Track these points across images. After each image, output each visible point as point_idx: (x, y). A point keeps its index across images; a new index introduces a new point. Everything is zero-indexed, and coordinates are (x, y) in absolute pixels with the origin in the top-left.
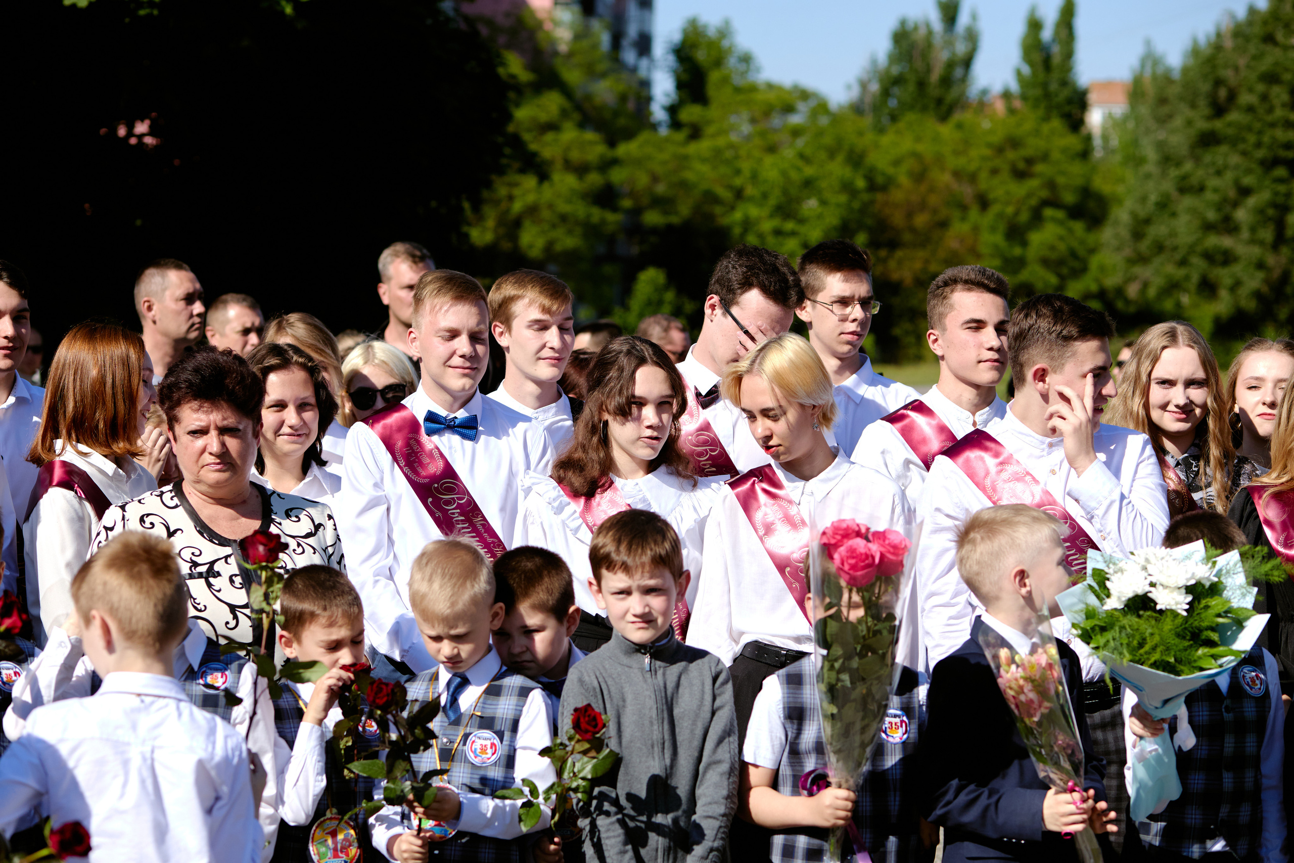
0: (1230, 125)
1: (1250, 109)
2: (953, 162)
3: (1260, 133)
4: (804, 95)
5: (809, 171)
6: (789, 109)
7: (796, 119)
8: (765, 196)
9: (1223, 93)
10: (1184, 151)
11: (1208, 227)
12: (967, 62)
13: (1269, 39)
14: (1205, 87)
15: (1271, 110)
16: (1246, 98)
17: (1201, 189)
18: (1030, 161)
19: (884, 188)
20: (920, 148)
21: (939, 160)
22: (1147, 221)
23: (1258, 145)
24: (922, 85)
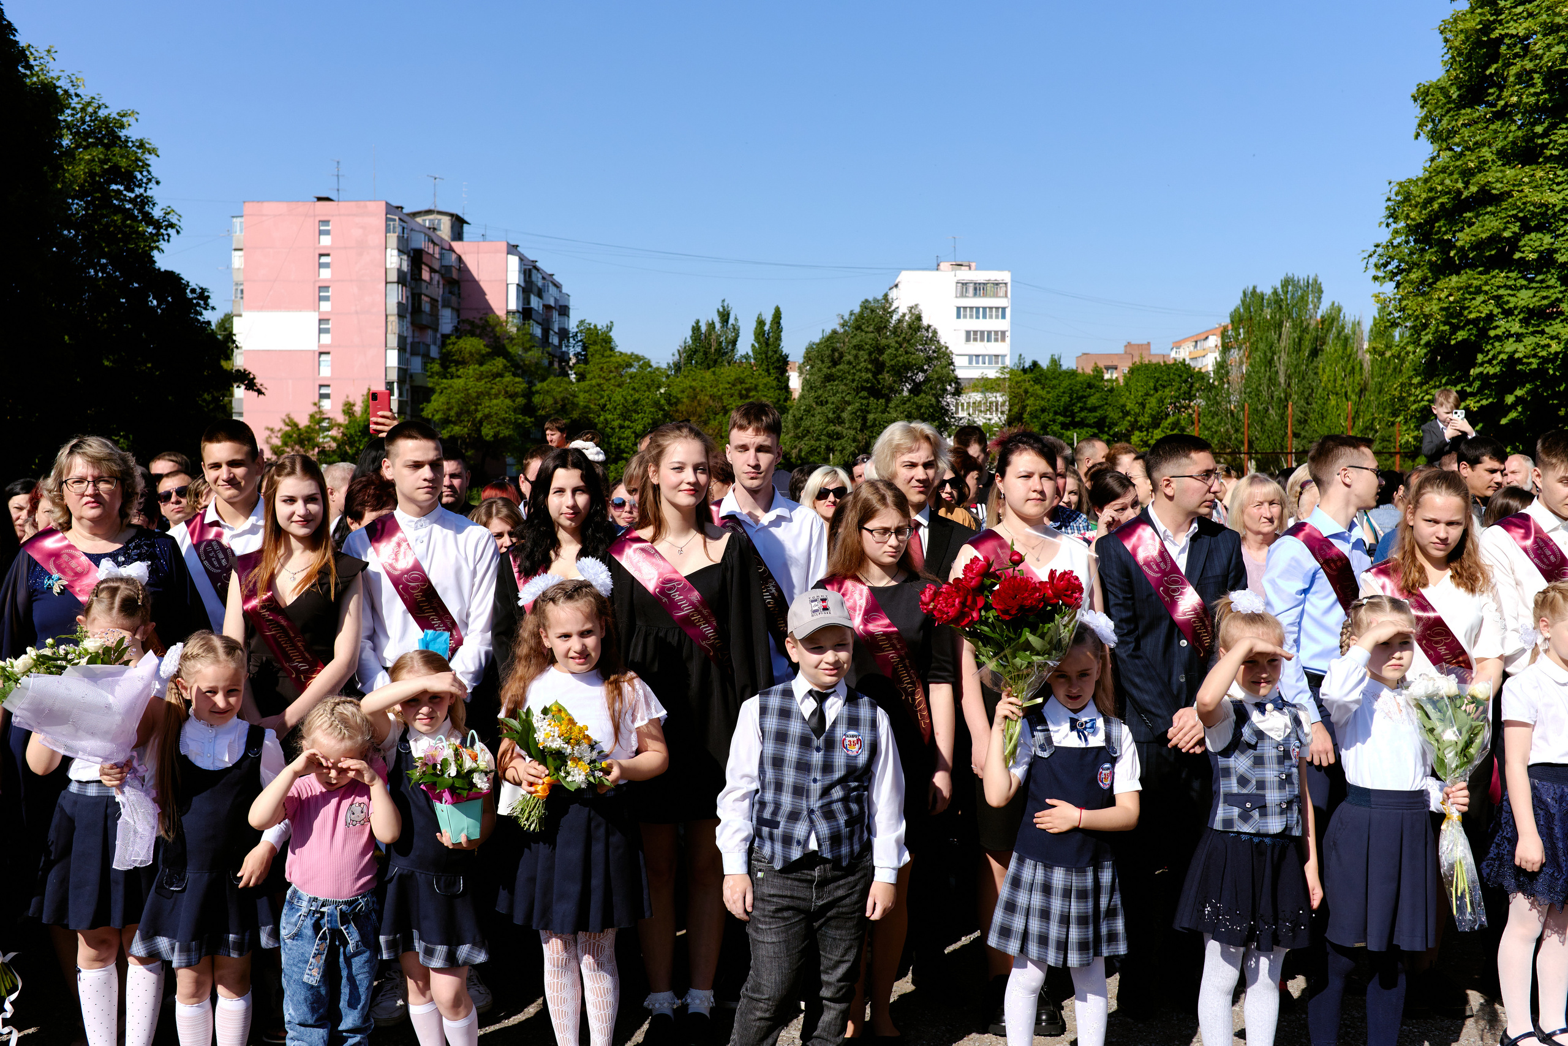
0: (839, 371)
1: (850, 363)
2: (709, 390)
3: (854, 374)
4: (638, 358)
5: (637, 396)
6: (630, 365)
7: (633, 370)
8: (615, 409)
9: (836, 354)
10: (818, 384)
11: (830, 421)
12: (734, 342)
13: (858, 328)
14: (828, 352)
15: (858, 364)
16: (848, 357)
17: (827, 402)
18: (748, 390)
19: (676, 404)
20: (694, 384)
21: (703, 389)
22: (801, 419)
23: (853, 381)
24: (705, 353)
